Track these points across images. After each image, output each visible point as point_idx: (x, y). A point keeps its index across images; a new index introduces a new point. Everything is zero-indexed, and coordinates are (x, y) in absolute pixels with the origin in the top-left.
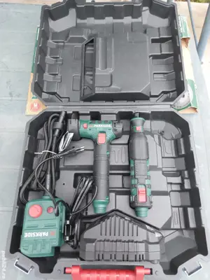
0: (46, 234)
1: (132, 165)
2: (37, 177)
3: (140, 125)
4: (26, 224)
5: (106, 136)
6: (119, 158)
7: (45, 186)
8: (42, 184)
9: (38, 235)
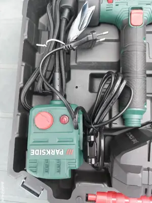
0: (60, 152)
2: (42, 74)
4: (32, 137)
7: (54, 87)
8: (50, 84)
9: (49, 152)
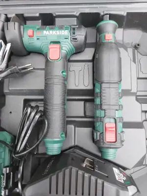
1: (97, 90)
3: (111, 32)
5: (61, 48)
6: (80, 79)
